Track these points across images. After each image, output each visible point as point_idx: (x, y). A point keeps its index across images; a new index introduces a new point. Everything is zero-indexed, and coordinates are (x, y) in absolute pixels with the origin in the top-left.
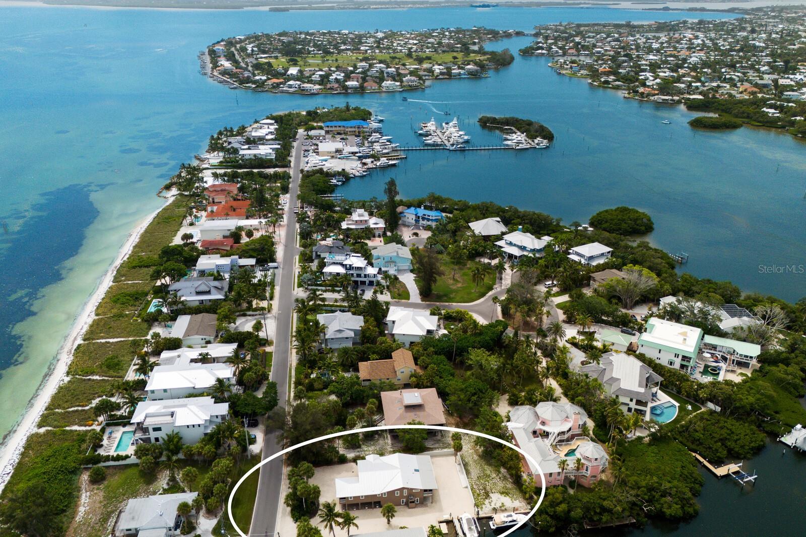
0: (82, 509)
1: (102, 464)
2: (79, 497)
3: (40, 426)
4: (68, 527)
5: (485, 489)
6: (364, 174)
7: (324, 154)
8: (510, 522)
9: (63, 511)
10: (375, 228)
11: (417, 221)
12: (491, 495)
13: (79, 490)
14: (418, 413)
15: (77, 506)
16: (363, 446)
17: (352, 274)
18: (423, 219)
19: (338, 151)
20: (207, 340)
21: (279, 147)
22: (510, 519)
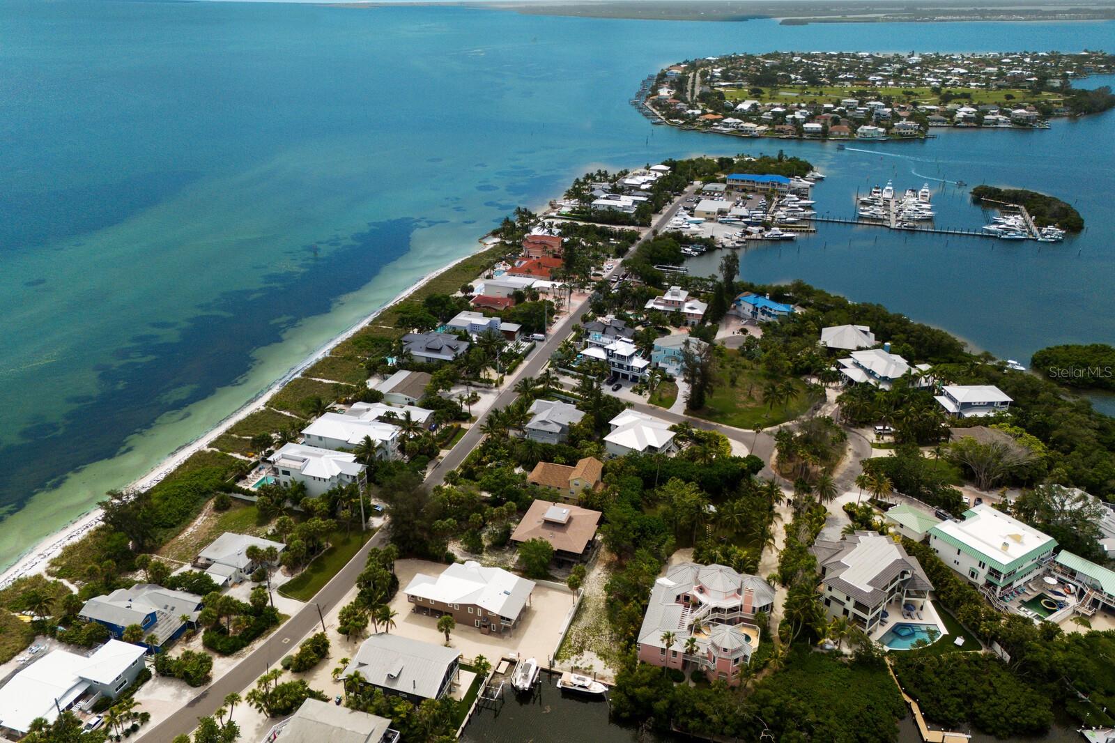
0: (190, 530)
1: (233, 495)
2: (195, 518)
3: (210, 446)
4: (168, 542)
5: (583, 642)
6: (738, 245)
7: (700, 214)
8: (579, 686)
9: (173, 526)
10: (689, 314)
11: (754, 314)
12: (585, 652)
13: (199, 512)
14: (555, 533)
15: (188, 525)
16: (484, 554)
17: (613, 363)
18: (764, 312)
19: (722, 213)
20: (411, 401)
21: (645, 199)
22: (580, 683)
